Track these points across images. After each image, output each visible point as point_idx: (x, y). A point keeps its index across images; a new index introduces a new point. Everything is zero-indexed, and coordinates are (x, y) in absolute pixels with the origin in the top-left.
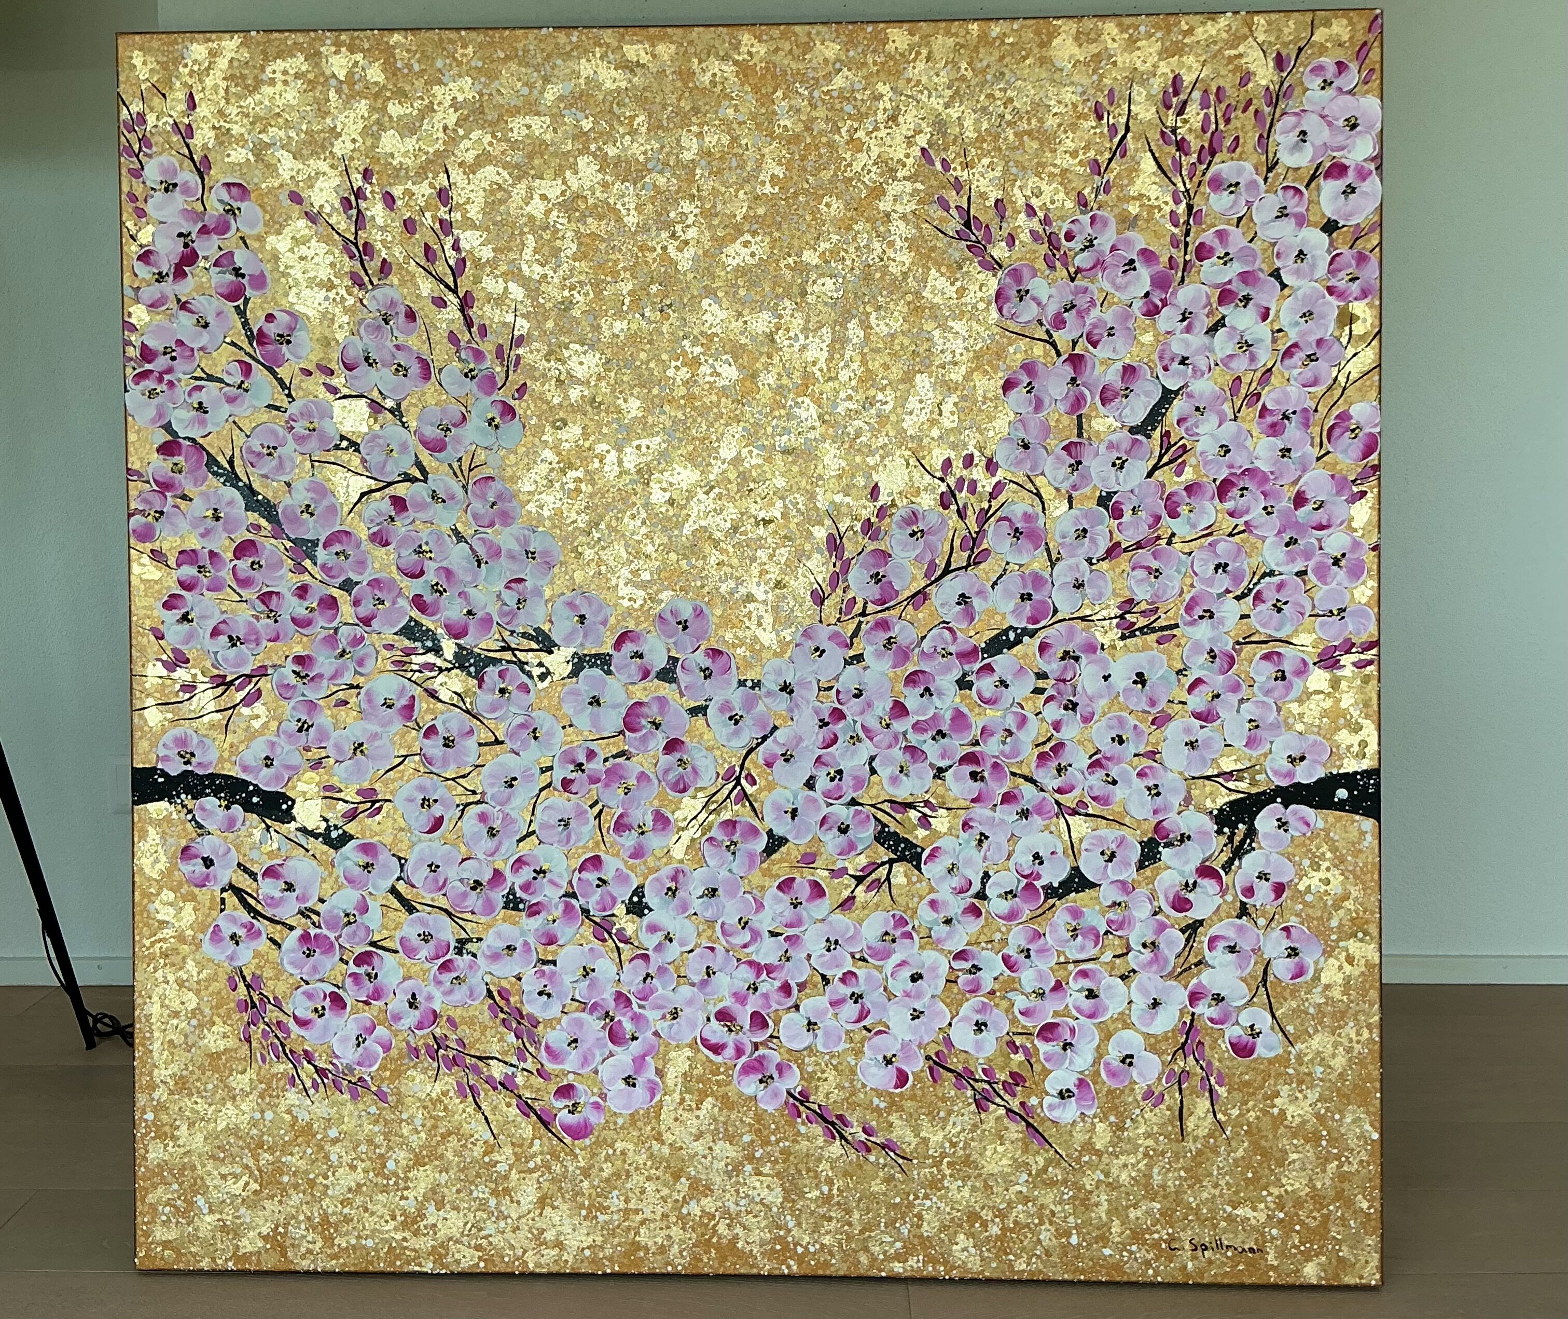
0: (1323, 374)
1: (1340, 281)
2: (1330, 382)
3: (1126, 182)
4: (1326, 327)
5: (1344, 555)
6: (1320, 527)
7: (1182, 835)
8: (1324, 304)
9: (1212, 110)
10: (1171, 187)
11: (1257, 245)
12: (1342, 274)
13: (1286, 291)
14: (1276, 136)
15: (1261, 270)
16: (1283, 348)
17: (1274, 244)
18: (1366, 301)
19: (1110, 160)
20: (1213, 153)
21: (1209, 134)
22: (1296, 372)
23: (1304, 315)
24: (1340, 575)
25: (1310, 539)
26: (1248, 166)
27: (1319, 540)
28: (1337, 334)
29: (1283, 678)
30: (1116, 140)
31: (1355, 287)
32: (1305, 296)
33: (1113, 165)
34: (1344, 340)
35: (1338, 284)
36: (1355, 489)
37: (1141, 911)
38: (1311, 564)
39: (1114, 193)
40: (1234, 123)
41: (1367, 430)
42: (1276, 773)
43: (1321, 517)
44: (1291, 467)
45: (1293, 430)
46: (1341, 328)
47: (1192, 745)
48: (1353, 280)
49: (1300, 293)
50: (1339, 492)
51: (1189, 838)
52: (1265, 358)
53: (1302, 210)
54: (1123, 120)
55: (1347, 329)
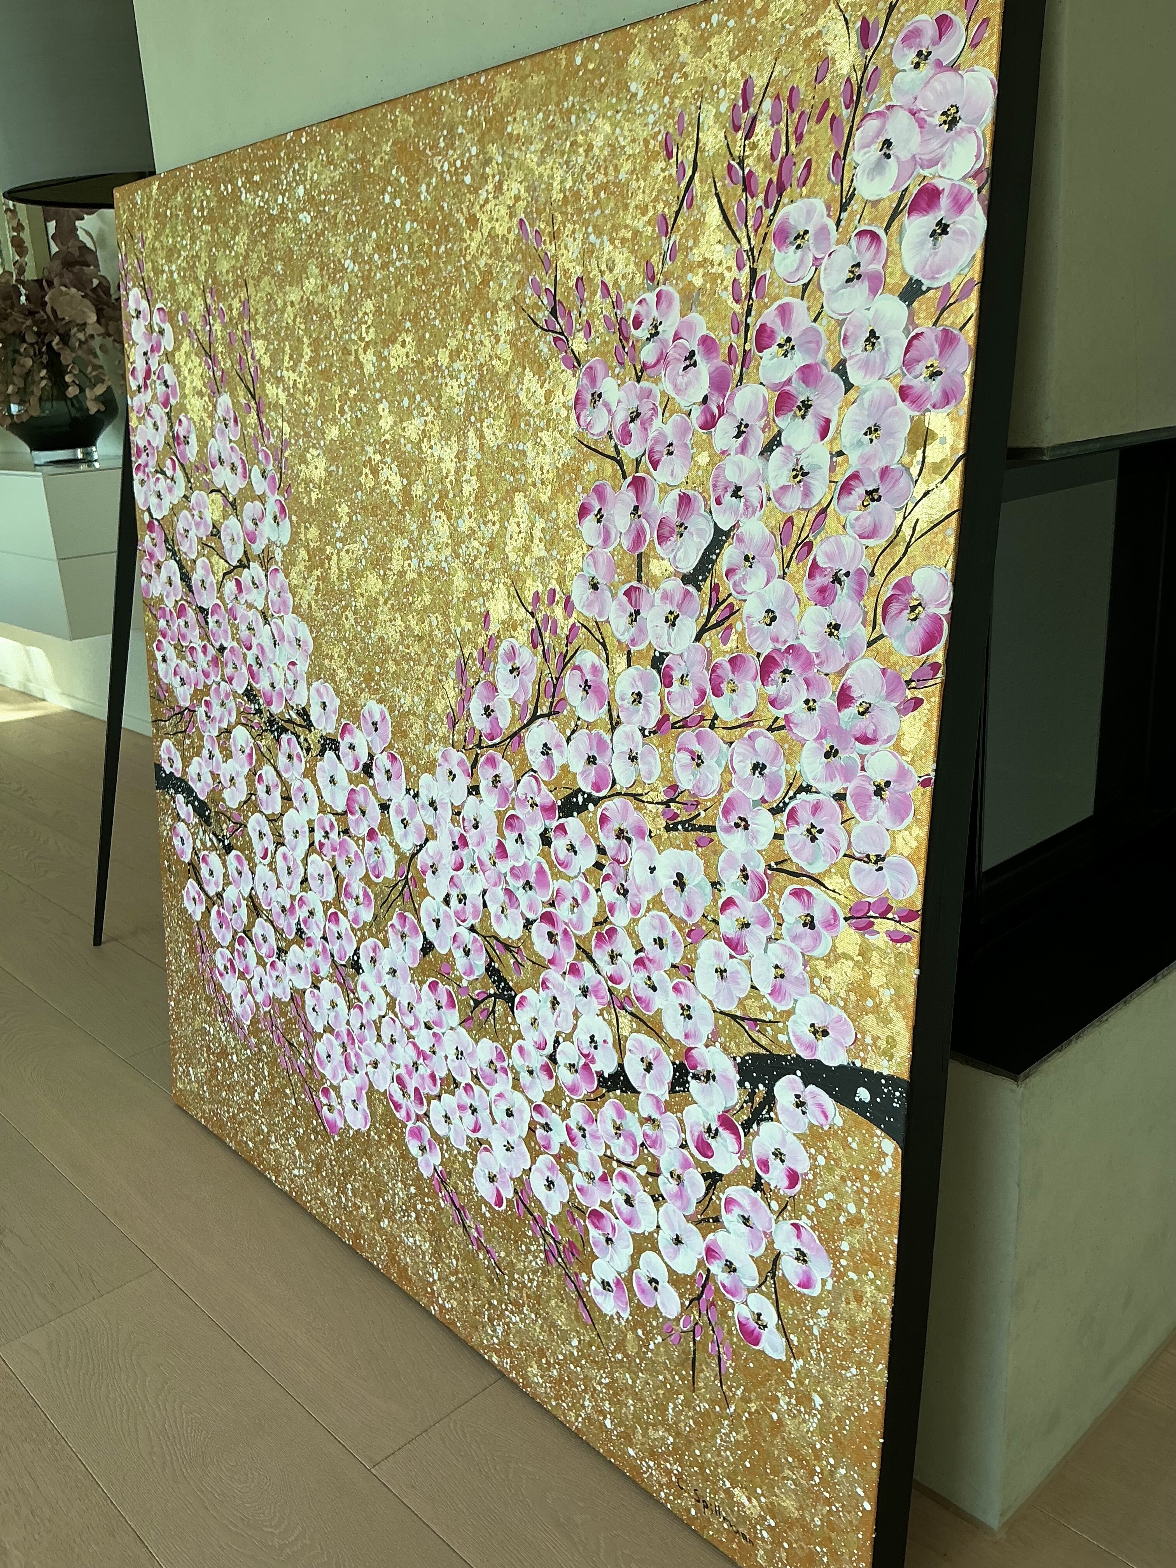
0: (885, 522)
1: (918, 381)
2: (892, 533)
3: (691, 243)
4: (894, 448)
5: (888, 784)
6: (865, 740)
7: (709, 1072)
8: (896, 413)
9: (782, 125)
10: (735, 247)
11: (821, 327)
12: (921, 368)
13: (852, 394)
14: (856, 155)
15: (824, 362)
16: (841, 479)
17: (841, 323)
18: (947, 409)
19: (677, 213)
20: (781, 191)
21: (778, 162)
22: (854, 514)
23: (869, 431)
24: (881, 809)
25: (850, 754)
26: (819, 204)
27: (862, 757)
28: (906, 460)
29: (812, 927)
30: (683, 184)
31: (935, 387)
32: (871, 402)
33: (680, 220)
34: (915, 471)
35: (915, 383)
36: (909, 694)
37: (672, 1138)
38: (851, 787)
39: (680, 257)
40: (806, 143)
41: (932, 610)
42: (798, 1039)
43: (865, 725)
44: (838, 648)
45: (844, 596)
46: (912, 451)
47: (721, 972)
48: (934, 375)
49: (867, 397)
50: (889, 696)
51: (714, 1078)
52: (821, 491)
53: (877, 267)
54: (691, 157)
55: (919, 453)
